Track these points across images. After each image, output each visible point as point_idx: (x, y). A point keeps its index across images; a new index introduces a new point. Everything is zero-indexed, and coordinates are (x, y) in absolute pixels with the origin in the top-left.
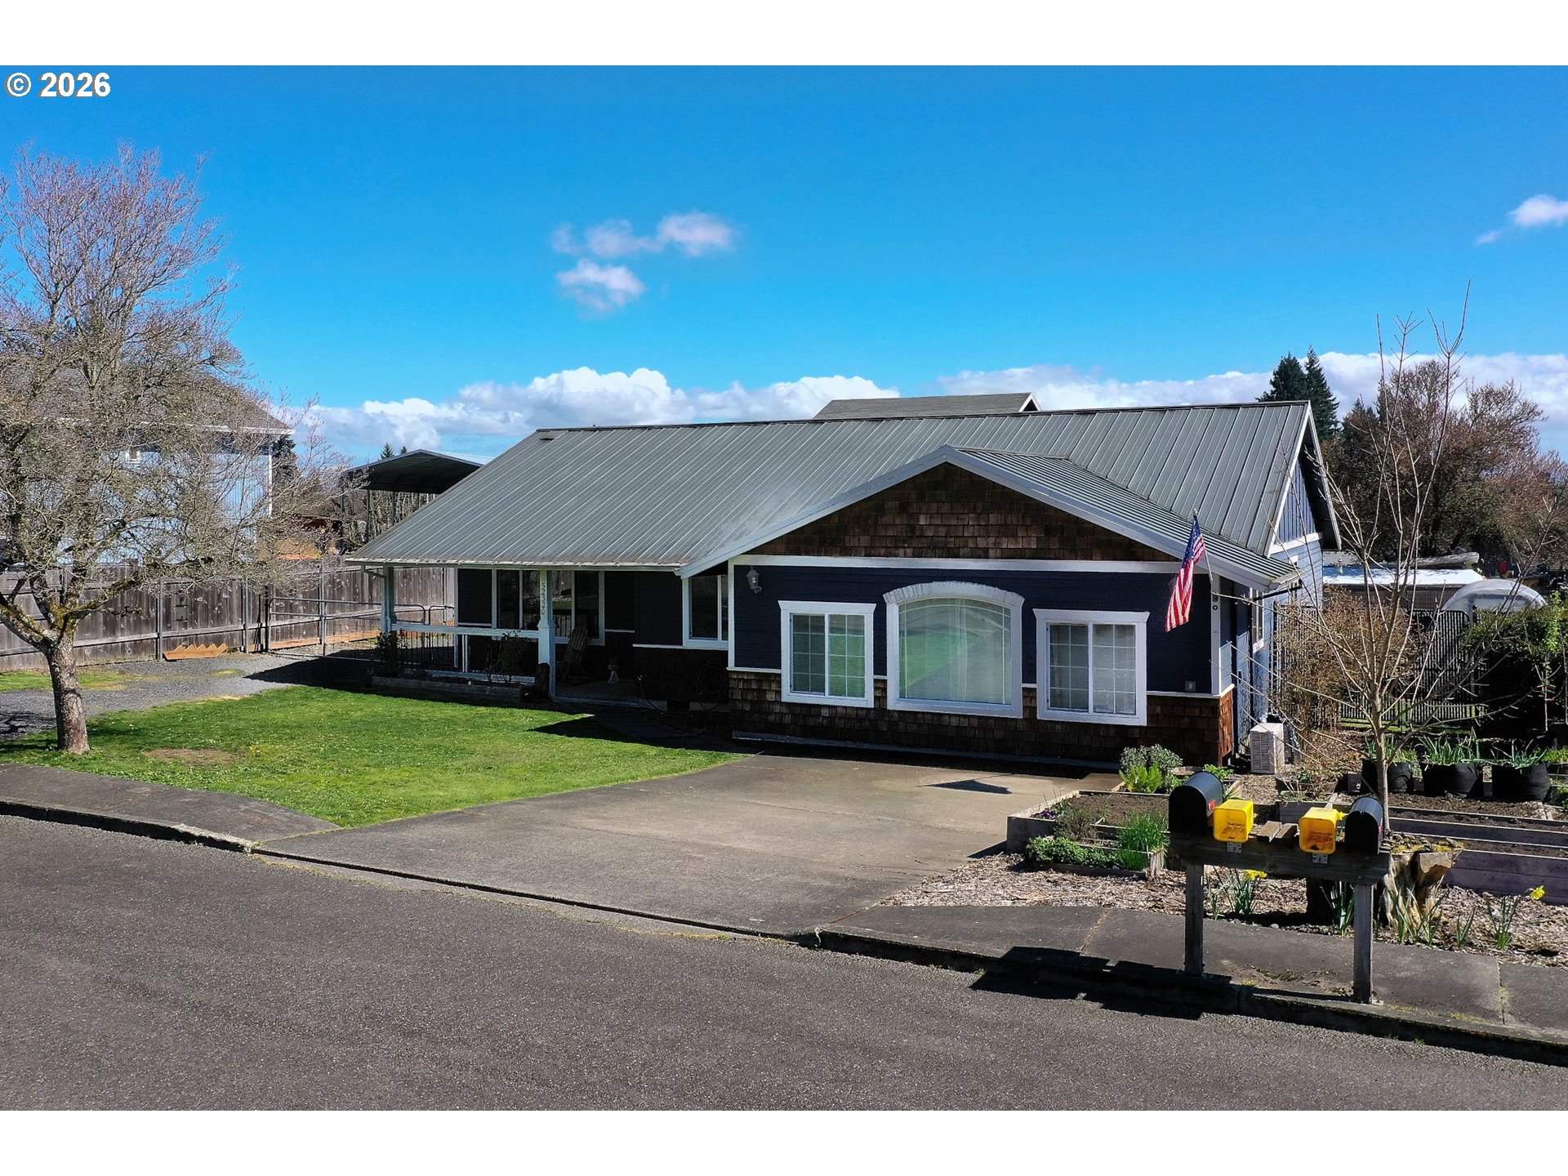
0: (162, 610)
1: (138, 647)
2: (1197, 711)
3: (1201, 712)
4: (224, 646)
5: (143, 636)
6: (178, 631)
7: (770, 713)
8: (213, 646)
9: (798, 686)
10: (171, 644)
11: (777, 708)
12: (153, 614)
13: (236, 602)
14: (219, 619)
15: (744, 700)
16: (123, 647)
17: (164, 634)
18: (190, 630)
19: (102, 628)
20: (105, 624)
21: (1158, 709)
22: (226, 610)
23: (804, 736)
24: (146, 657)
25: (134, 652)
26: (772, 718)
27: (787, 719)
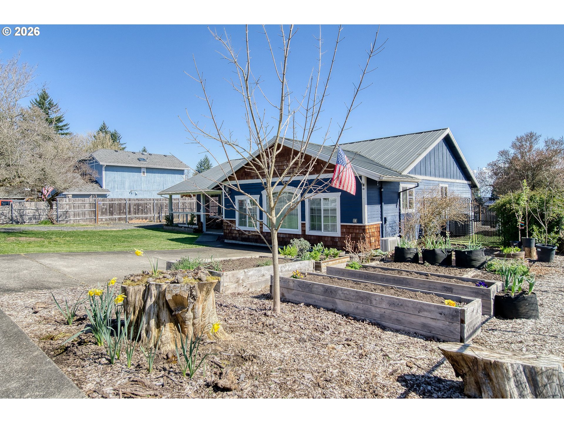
0: (127, 210)
1: (120, 219)
2: (358, 230)
3: (359, 231)
4: (148, 220)
5: (121, 216)
6: (133, 216)
7: (233, 233)
8: (144, 220)
9: (240, 224)
10: (131, 219)
11: (235, 232)
12: (125, 211)
13: (152, 208)
14: (147, 213)
15: (227, 229)
16: (115, 219)
17: (128, 216)
18: (137, 216)
19: (108, 214)
20: (110, 213)
21: (344, 230)
22: (149, 211)
23: (242, 241)
24: (122, 222)
25: (119, 220)
26: (234, 235)
27: (238, 235)
